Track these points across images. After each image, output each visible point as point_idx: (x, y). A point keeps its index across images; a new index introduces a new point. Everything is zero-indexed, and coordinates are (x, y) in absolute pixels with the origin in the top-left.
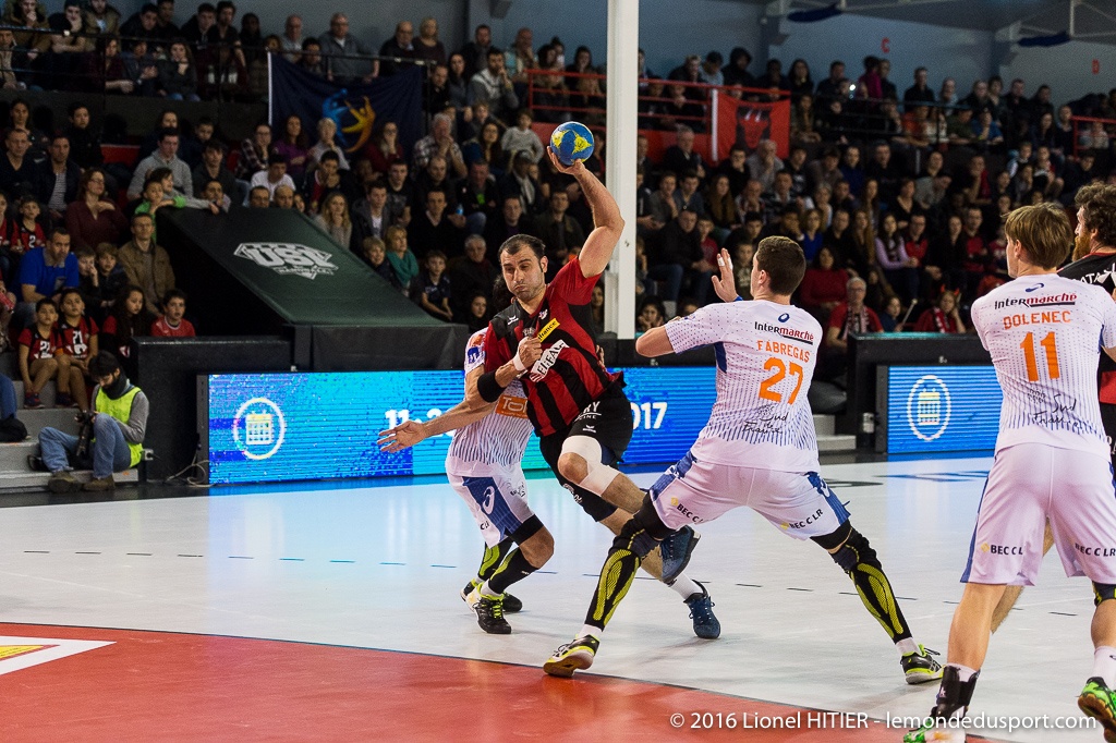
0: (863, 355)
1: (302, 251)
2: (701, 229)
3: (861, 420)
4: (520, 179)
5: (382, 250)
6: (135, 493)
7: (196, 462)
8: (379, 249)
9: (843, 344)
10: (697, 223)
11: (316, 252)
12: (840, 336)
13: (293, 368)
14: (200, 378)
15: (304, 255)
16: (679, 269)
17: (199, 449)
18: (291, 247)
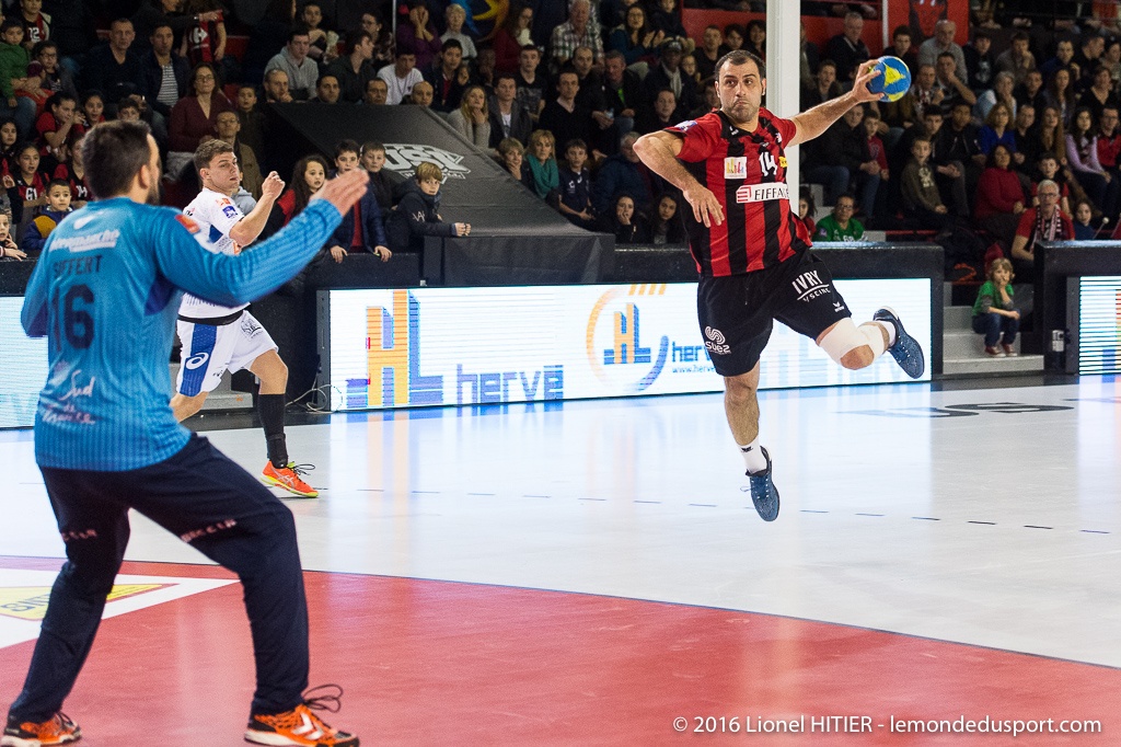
0: (1052, 266)
1: (430, 153)
2: (869, 127)
3: (1050, 338)
4: (669, 73)
5: (520, 153)
6: (249, 420)
7: (316, 387)
8: (517, 152)
9: (1030, 256)
10: (863, 119)
11: (446, 153)
12: (1027, 248)
13: (422, 282)
14: (320, 293)
15: (433, 157)
16: (845, 172)
17: (320, 372)
18: (418, 149)
